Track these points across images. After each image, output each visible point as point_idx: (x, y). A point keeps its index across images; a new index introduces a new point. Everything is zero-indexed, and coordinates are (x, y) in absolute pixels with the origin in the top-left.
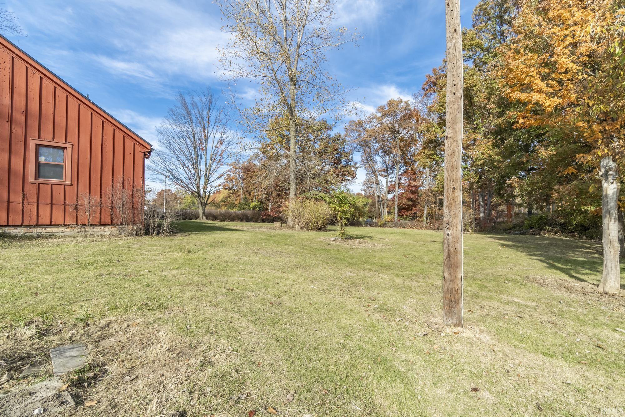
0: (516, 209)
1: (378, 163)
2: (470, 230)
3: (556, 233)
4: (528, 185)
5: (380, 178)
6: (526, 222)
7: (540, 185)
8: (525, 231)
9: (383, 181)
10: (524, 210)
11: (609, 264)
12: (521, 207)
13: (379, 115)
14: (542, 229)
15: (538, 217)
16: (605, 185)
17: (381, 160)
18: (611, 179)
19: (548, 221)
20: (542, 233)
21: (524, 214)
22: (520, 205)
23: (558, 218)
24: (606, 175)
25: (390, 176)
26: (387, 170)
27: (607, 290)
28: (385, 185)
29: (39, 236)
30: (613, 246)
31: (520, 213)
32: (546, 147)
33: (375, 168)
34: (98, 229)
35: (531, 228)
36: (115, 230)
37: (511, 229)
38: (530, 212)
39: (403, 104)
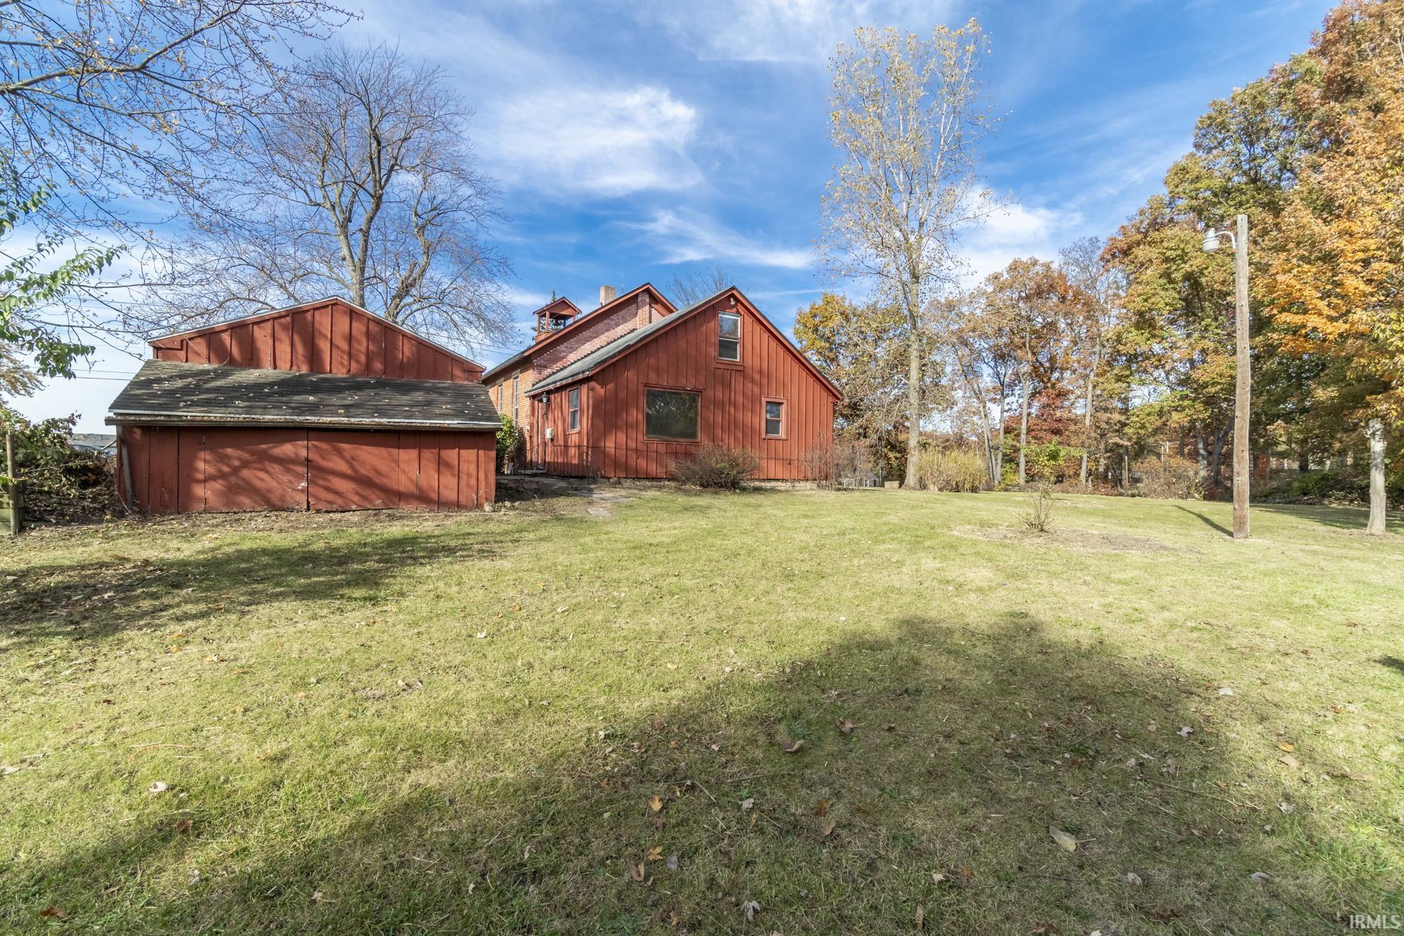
0: (1274, 463)
1: (985, 376)
2: (1196, 495)
3: (1351, 501)
4: (1300, 431)
5: (989, 405)
6: (1296, 484)
7: (1317, 432)
8: (1293, 499)
9: (995, 411)
10: (1291, 464)
11: (1375, 510)
12: (1284, 458)
13: (990, 289)
14: (1324, 496)
15: (1320, 477)
16: (1373, 442)
17: (991, 371)
18: (1377, 438)
19: (1339, 482)
20: (1326, 502)
21: (1291, 471)
22: (1282, 455)
23: (1355, 477)
24: (1373, 434)
25: (1007, 400)
26: (1004, 389)
27: (1373, 532)
28: (998, 417)
29: (773, 490)
30: (1379, 495)
31: (1283, 470)
32: (1326, 385)
33: (981, 386)
34: (802, 484)
35: (1305, 494)
36: (814, 485)
37: (1266, 496)
38: (1304, 468)
39: (1038, 268)
